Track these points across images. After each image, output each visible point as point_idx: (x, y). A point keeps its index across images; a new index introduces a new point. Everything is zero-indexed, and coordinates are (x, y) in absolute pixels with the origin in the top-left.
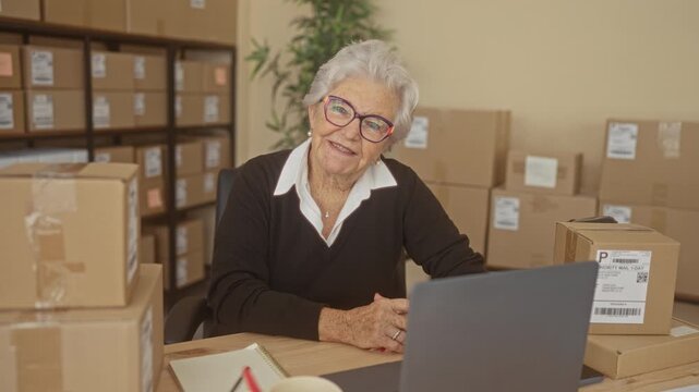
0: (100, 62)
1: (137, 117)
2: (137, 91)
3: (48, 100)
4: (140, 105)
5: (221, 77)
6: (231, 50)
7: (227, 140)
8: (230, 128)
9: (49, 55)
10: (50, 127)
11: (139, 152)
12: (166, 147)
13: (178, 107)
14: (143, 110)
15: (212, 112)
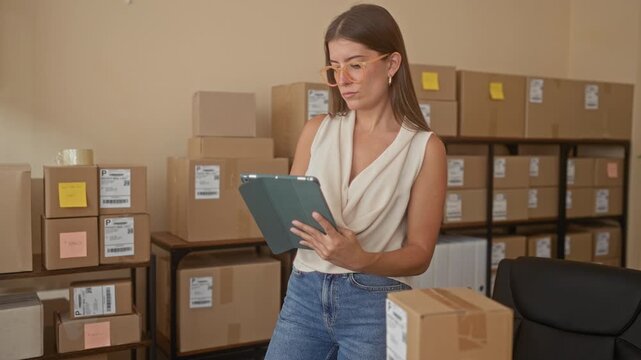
0: (500, 165)
1: (530, 210)
2: (532, 187)
3: (459, 198)
4: (533, 199)
5: (613, 170)
6: (626, 145)
7: (617, 230)
8: (622, 220)
9: (461, 162)
10: (458, 220)
11: (531, 240)
12: (556, 236)
13: (569, 200)
14: (536, 204)
15: (602, 204)
